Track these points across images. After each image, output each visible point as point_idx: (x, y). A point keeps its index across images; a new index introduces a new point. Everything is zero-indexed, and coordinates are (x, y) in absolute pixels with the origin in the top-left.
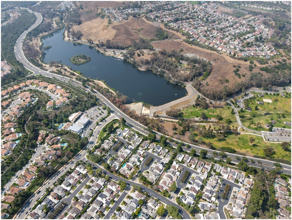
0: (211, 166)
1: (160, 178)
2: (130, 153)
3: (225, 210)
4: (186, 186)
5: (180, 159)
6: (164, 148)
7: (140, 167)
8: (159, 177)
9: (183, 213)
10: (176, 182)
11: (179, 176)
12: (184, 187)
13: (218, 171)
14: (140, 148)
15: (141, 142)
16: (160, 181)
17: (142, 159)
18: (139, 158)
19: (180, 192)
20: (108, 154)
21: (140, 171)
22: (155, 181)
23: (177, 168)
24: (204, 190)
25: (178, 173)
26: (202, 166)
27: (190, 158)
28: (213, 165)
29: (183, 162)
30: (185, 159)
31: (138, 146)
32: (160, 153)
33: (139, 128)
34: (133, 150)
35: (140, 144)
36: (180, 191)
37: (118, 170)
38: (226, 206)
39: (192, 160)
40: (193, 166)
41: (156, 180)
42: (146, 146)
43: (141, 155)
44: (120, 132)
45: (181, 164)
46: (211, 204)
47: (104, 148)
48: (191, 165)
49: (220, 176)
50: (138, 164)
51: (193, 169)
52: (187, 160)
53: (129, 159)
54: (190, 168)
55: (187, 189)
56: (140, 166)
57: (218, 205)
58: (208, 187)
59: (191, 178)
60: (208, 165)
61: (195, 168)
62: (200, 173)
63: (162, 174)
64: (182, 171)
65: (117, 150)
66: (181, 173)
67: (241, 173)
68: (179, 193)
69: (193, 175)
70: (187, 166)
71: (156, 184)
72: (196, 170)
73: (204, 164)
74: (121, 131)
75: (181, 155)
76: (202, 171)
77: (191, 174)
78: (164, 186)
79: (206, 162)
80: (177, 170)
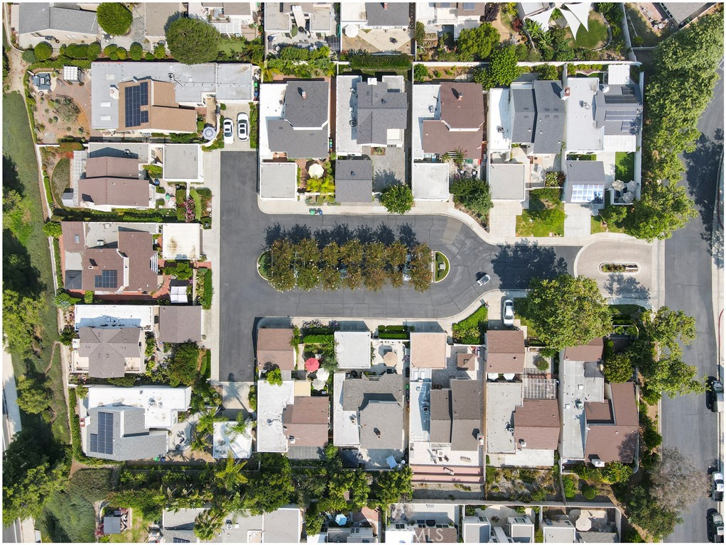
0: (70, 73)
1: (503, 484)
4: (443, 219)
8: (496, 507)
9: (710, 135)
10: (447, 323)
11: (373, 324)
12: (466, 229)
16: (527, 474)
19: (531, 240)
22: (580, 522)
23: (304, 388)
25: (350, 349)
26: (134, 156)
27: (84, 313)
30: (137, 364)
36: (523, 248)
39: (111, 278)
41: (551, 517)
45: (215, 375)
48: (180, 269)
51: (213, 235)
52: (142, 338)
54: (214, 262)
59: (328, 210)
60: (70, 107)
62: (219, 143)
63: (450, 487)
64: (299, 322)
66: (325, 321)
68: (546, 241)
69: (282, 198)
70: (205, 301)
72: (206, 193)
73: (93, 147)
75: (106, 419)
76: (192, 129)
77: (287, 227)
78: (571, 415)
79: (51, 136)
80: (323, 376)
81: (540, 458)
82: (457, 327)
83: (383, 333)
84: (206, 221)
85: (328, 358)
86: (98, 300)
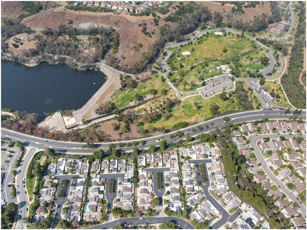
0: (176, 153)
1: (135, 198)
2: (84, 188)
3: (211, 192)
4: (165, 191)
5: (144, 163)
6: (119, 159)
7: (106, 199)
8: (133, 197)
9: (178, 223)
10: (153, 192)
11: (153, 184)
12: (164, 193)
13: (185, 155)
14: (93, 176)
15: (89, 167)
16: (136, 201)
17: (102, 188)
18: (99, 189)
19: (163, 201)
20: (55, 206)
21: (108, 204)
22: (132, 206)
23: (146, 176)
24: (184, 183)
25: (150, 181)
26: (168, 159)
27: (153, 156)
28: (178, 151)
29: (148, 165)
30: (148, 161)
31: (89, 174)
32: (119, 169)
33: (75, 148)
34: (85, 182)
35: (89, 169)
36: (162, 200)
37: (82, 220)
38: (210, 188)
39: (156, 158)
40: (160, 164)
41: (132, 203)
42: (98, 169)
43: (98, 183)
44: (55, 169)
45: (146, 168)
46: (197, 195)
47: (46, 201)
48: (157, 164)
49: (190, 160)
50: (101, 196)
51: (161, 167)
52: (150, 161)
53: (86, 198)
54: (159, 167)
55: (168, 193)
56: (105, 197)
57: (203, 192)
58: (186, 179)
59: (165, 178)
60: (173, 153)
61: (164, 165)
62: (171, 167)
63: (135, 192)
64: (153, 176)
65: (64, 194)
66: (153, 179)
67: (205, 145)
68: (163, 203)
69: (166, 174)
70: (154, 167)
71: (134, 208)
72: (166, 166)
73: (169, 156)
74: (55, 166)
75: (142, 158)
76: (172, 164)
77: (163, 175)
78: (144, 205)
79: (170, 152)
80: (147, 178)
81: (138, 202)
82: (153, 193)
83: (152, 185)
84: (163, 166)
85: (149, 179)
86: (154, 157)
